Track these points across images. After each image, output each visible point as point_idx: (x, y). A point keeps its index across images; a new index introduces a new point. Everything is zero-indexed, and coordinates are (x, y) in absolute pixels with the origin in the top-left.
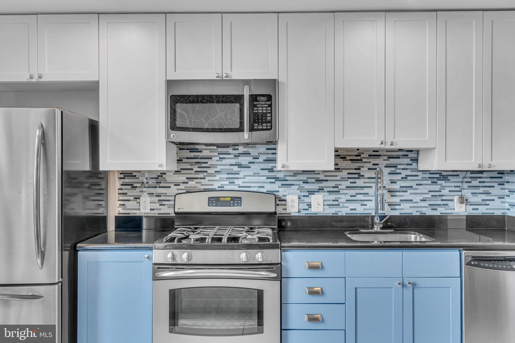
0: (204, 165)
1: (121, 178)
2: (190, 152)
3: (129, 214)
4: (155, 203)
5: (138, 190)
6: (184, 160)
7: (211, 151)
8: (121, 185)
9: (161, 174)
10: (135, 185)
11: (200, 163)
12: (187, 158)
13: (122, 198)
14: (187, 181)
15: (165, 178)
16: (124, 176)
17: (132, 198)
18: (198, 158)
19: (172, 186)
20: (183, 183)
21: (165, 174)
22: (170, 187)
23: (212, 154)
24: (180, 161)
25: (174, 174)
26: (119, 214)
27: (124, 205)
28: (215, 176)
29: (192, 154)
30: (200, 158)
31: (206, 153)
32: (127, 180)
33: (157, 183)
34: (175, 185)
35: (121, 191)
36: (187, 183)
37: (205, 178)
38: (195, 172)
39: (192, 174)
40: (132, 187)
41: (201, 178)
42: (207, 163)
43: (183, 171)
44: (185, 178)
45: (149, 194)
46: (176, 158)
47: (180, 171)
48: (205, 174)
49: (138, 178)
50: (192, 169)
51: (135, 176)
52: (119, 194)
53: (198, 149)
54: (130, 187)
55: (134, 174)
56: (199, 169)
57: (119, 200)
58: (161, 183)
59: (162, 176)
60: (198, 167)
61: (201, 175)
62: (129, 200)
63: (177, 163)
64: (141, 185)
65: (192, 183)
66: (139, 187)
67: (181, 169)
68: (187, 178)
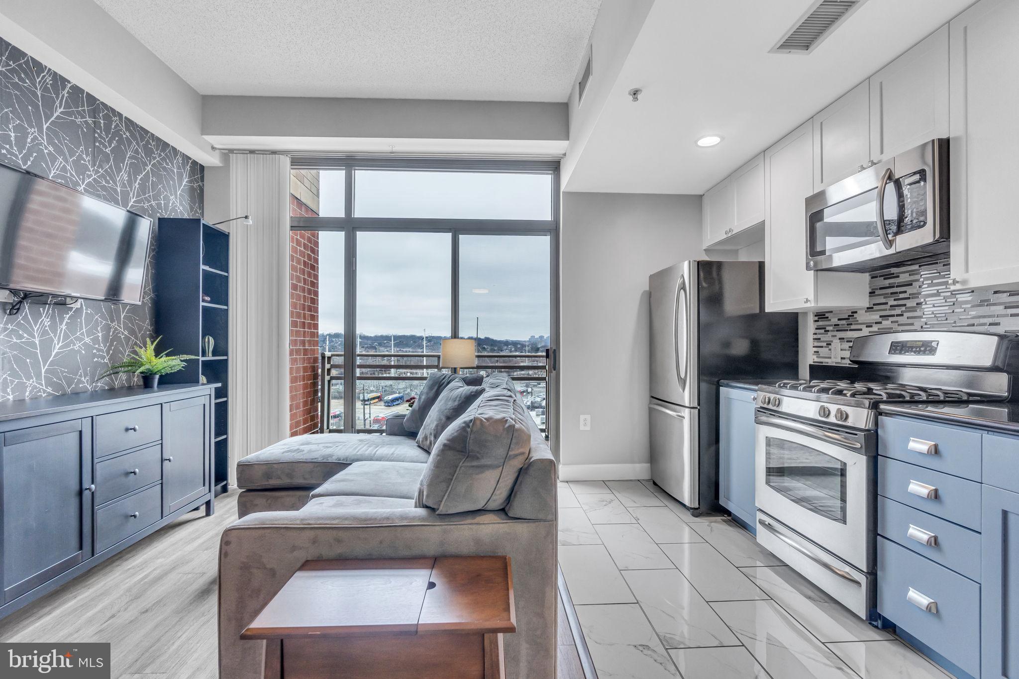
0: (902, 296)
1: (816, 321)
2: (885, 279)
3: (822, 363)
4: (845, 350)
5: (830, 334)
6: (877, 292)
7: (912, 273)
8: (816, 329)
9: (852, 313)
10: (828, 328)
11: (896, 293)
12: (881, 288)
13: (816, 344)
14: (880, 320)
15: (856, 318)
16: (818, 318)
17: (824, 344)
18: (893, 287)
19: (863, 327)
20: (876, 323)
21: (856, 312)
22: (861, 330)
23: (912, 278)
24: (872, 293)
25: (866, 312)
26: (814, 362)
27: (818, 352)
28: (916, 311)
29: (887, 282)
30: (897, 287)
31: (904, 278)
32: (820, 323)
33: (848, 325)
34: (867, 327)
35: (815, 337)
36: (880, 323)
37: (902, 315)
38: (891, 306)
39: (886, 310)
40: (825, 331)
41: (898, 315)
42: (905, 292)
43: (876, 308)
44: (878, 317)
45: (840, 339)
46: (868, 290)
47: (872, 308)
48: (903, 308)
49: (830, 320)
50: (886, 303)
51: (828, 318)
52: (814, 339)
53: (893, 274)
54: (823, 331)
55: (827, 315)
56: (896, 303)
57: (814, 347)
58: (851, 324)
59: (853, 316)
60: (895, 300)
61: (898, 311)
62: (822, 347)
63: (870, 296)
64: (834, 328)
65: (886, 323)
66: (832, 331)
67: (874, 305)
68: (881, 317)
